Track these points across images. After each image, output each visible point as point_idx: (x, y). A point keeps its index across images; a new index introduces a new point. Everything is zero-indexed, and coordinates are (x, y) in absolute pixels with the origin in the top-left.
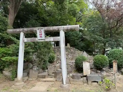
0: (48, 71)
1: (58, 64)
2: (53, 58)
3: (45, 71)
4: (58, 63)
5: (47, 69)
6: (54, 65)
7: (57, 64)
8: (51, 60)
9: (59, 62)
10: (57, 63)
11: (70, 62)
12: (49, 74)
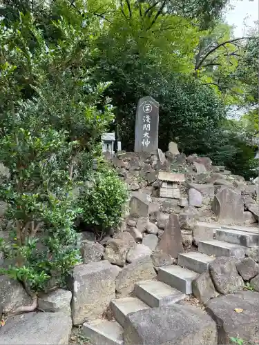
0: (72, 303)
1: (140, 240)
2: (112, 205)
3: (52, 309)
4: (140, 236)
5: (68, 283)
6: (116, 249)
7: (139, 246)
8: (100, 220)
9: (146, 232)
10: (134, 234)
11: (219, 233)
12: (78, 320)
